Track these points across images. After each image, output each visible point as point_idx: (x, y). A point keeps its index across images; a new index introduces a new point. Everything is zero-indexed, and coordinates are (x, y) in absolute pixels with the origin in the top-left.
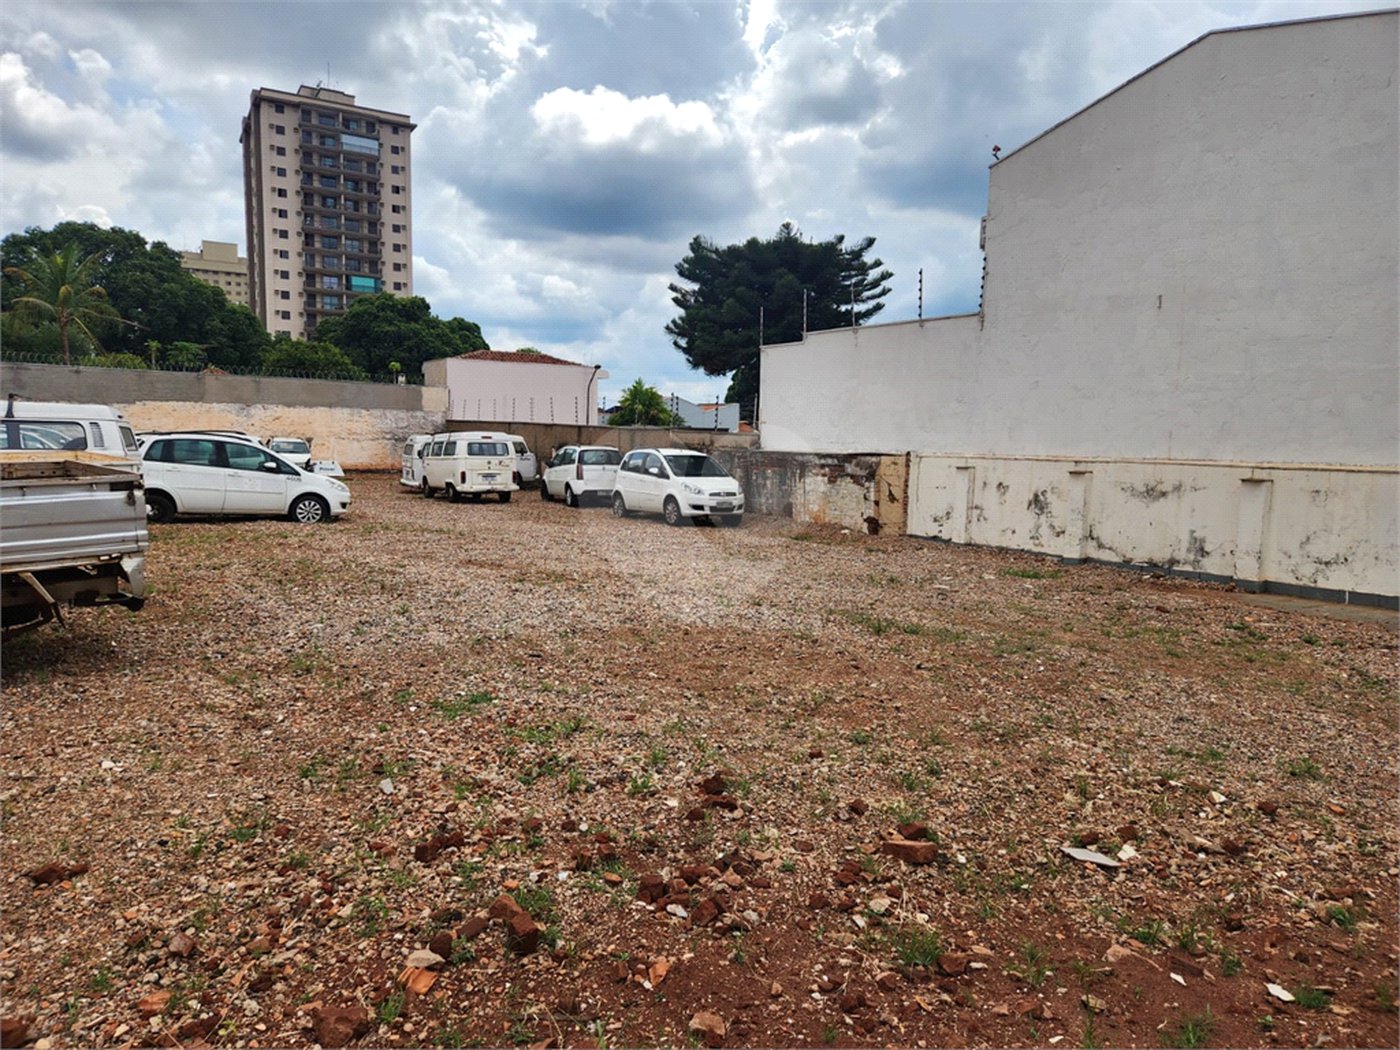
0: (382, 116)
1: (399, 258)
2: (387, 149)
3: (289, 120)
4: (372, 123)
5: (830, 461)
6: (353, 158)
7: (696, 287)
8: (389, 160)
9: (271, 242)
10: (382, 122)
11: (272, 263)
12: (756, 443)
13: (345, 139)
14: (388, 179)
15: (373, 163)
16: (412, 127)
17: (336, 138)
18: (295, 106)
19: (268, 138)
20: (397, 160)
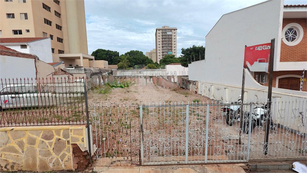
0: (173, 29)
1: (175, 48)
2: (173, 33)
3: (161, 31)
4: (171, 30)
5: (192, 82)
6: (168, 35)
7: (184, 55)
8: (173, 35)
9: (158, 49)
10: (172, 29)
11: (158, 51)
12: (188, 79)
13: (167, 33)
14: (173, 37)
15: (171, 35)
16: (177, 29)
17: (166, 33)
18: (161, 30)
19: (158, 35)
20: (175, 34)
